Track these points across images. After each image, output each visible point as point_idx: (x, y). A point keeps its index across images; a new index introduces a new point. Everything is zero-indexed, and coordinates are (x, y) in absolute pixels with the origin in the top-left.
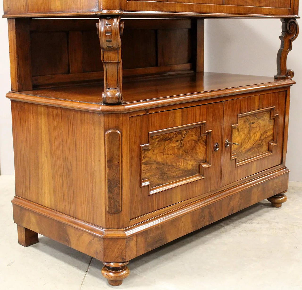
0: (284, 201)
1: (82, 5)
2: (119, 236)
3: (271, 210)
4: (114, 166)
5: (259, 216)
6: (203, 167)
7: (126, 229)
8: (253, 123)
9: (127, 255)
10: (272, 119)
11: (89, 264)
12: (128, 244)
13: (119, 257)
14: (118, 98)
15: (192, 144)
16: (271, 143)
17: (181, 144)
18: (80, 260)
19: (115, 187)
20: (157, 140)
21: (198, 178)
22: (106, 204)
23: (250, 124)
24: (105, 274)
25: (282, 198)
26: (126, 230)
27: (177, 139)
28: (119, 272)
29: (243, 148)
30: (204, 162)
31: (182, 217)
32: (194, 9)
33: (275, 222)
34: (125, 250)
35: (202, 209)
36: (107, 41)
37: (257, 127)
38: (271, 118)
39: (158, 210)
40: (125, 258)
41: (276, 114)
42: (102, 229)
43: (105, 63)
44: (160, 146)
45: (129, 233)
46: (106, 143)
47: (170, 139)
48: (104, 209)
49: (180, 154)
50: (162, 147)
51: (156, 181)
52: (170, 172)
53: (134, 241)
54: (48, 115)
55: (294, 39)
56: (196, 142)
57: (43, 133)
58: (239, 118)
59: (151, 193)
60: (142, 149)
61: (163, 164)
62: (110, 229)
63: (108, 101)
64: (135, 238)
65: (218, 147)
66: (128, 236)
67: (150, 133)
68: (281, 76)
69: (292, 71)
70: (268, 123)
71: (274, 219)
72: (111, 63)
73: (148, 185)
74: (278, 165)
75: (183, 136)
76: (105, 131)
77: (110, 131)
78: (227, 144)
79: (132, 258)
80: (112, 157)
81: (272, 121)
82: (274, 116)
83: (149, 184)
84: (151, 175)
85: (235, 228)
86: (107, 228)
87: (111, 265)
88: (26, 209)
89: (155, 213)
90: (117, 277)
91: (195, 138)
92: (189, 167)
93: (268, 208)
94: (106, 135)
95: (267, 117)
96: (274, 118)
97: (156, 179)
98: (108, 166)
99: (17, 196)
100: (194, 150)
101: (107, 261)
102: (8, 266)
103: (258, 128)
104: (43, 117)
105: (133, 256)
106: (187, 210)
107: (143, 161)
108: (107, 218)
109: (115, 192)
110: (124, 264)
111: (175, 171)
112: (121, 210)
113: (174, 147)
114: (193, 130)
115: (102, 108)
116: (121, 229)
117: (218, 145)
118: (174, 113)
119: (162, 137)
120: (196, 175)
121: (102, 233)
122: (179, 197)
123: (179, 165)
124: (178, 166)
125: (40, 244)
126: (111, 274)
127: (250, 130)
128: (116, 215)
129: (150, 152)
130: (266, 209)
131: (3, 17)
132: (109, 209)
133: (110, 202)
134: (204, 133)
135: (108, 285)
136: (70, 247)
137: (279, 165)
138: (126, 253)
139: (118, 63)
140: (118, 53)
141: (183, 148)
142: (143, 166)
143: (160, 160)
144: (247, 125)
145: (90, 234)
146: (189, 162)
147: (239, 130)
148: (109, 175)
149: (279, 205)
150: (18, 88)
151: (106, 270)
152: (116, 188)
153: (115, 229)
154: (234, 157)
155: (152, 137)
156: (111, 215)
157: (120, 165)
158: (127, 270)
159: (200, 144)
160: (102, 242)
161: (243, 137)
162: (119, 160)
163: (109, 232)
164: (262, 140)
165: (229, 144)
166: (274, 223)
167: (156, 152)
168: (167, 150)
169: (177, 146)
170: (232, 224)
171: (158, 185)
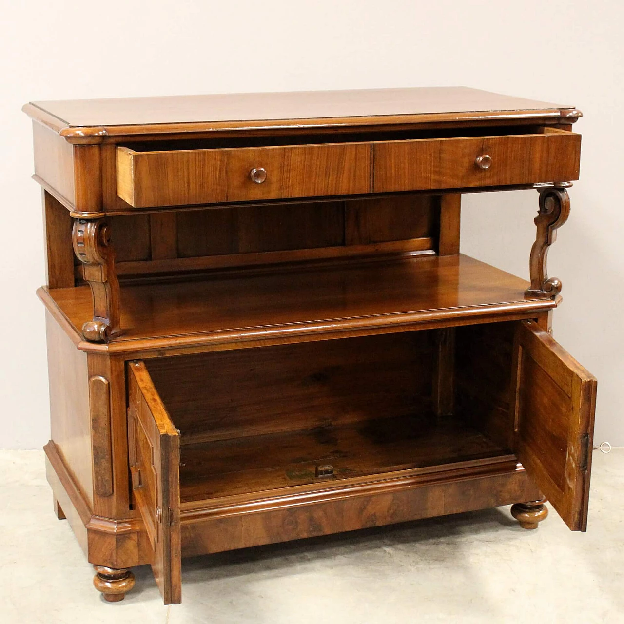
2: (106, 529)
4: (100, 429)
12: (119, 543)
13: (108, 561)
19: (102, 458)
31: (241, 519)
34: (115, 552)
35: (291, 511)
36: (81, 254)
40: (115, 563)
43: (89, 281)
46: (90, 393)
53: (134, 542)
62: (98, 517)
63: (87, 337)
64: (135, 538)
76: (90, 377)
77: (94, 379)
80: (97, 416)
86: (96, 515)
94: (90, 383)
98: (93, 427)
101: (94, 563)
112: (112, 492)
116: (113, 521)
121: (88, 522)
128: (106, 499)
133: (96, 478)
138: (116, 557)
140: (102, 270)
148: (94, 441)
152: (104, 460)
153: (106, 519)
156: (100, 497)
162: (106, 421)
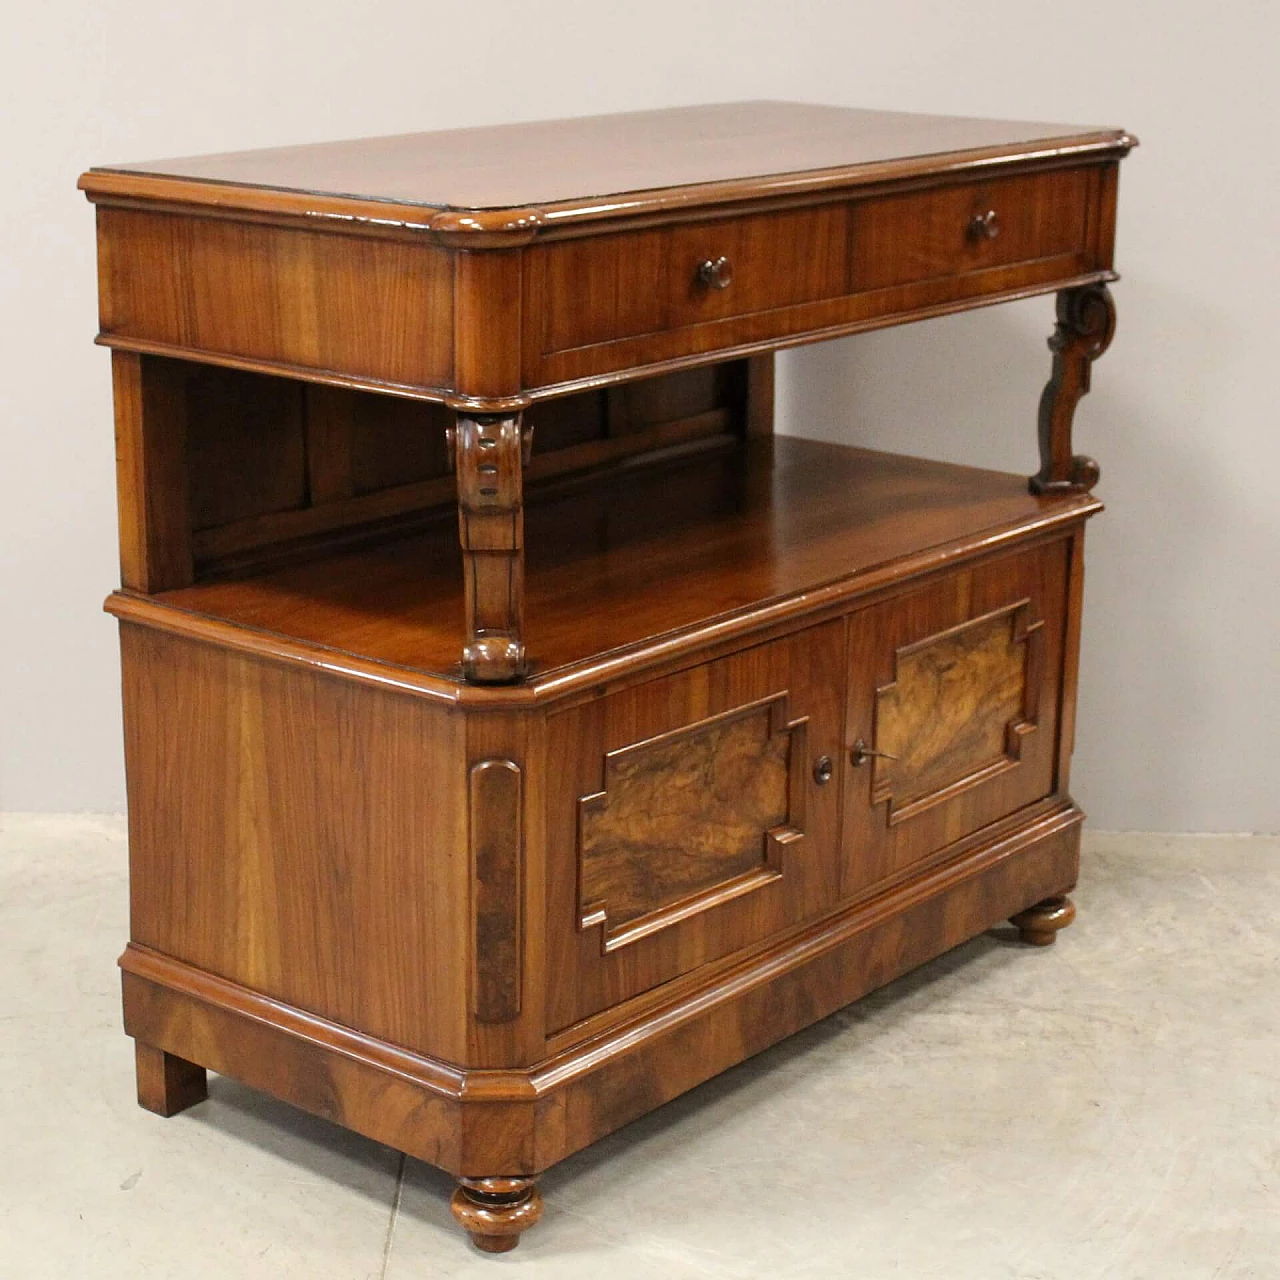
0: (1064, 922)
1: (397, 363)
2: (513, 1093)
3: (1016, 956)
4: (498, 876)
5: (975, 980)
6: (779, 843)
7: (533, 1069)
8: (949, 667)
9: (538, 1154)
10: (1019, 643)
11: (399, 1178)
12: (539, 1117)
13: (513, 1161)
14: (512, 663)
15: (740, 770)
16: (1016, 725)
17: (706, 775)
18: (365, 1162)
19: (500, 940)
20: (631, 771)
21: (762, 880)
22: (469, 993)
23: (940, 671)
24: (464, 1214)
25: (1056, 911)
26: (535, 1075)
27: (692, 760)
28: (509, 1209)
29: (914, 757)
30: (780, 825)
31: (708, 1017)
32: (751, 331)
33: (1028, 1007)
34: (530, 1138)
35: (776, 983)
36: (483, 492)
37: (963, 678)
38: (1016, 639)
39: (630, 999)
40: (530, 1163)
41: (1032, 624)
42: (456, 1073)
43: (472, 553)
44: (637, 792)
45: (541, 1084)
46: (473, 800)
47: (670, 764)
48: (464, 1008)
49: (704, 807)
50: (645, 795)
51: (627, 904)
52: (670, 871)
53: (560, 1108)
54: (264, 688)
55: (1097, 354)
56: (754, 761)
57: (243, 743)
58: (902, 658)
59: (612, 944)
60: (583, 809)
61: (649, 847)
62: (482, 1072)
63: (482, 674)
64: (562, 1099)
65: (827, 772)
66: (541, 1093)
67: (610, 755)
68: (1051, 485)
69: (1090, 464)
70: (1003, 656)
71: (1026, 993)
72: (492, 553)
73: (601, 925)
74: (1041, 799)
75: (714, 749)
76: (472, 763)
77: (485, 766)
78: (860, 755)
79: (552, 1163)
80: (493, 846)
81: (1020, 649)
82: (1024, 631)
83: (604, 918)
84: (612, 888)
85: (887, 1033)
86: (473, 1068)
87: (483, 1187)
88: (173, 992)
89: (623, 1009)
90: (505, 1224)
91: (752, 748)
92: (733, 847)
93: (1007, 949)
94: (473, 777)
95: (999, 638)
96: (1024, 636)
97: (625, 898)
98: (478, 873)
99: (135, 941)
100: (749, 789)
101: (474, 1175)
102: (123, 1188)
103: (969, 679)
104: (245, 692)
105: (555, 1156)
106: (727, 991)
107: (587, 846)
108: (474, 1037)
109: (499, 955)
110: (529, 1182)
111: (687, 866)
112: (518, 1010)
113: (684, 787)
114: (745, 723)
115: (464, 697)
116: (518, 1072)
117: (829, 763)
118: (687, 680)
119: (645, 762)
120: (756, 869)
121: (456, 1086)
122: (699, 952)
123: (701, 844)
124: (697, 849)
125: (212, 1104)
126: (483, 1214)
127: (939, 692)
128: (501, 1028)
129: (606, 814)
130: (1000, 953)
131: (98, 342)
132: (479, 1010)
133: (483, 984)
134: (781, 728)
135: (472, 1249)
136: (340, 1124)
137: (1046, 800)
138: (533, 1148)
139: (513, 553)
140: (514, 521)
141: (713, 787)
142: (586, 862)
143: (637, 835)
144: (931, 676)
145: (417, 1086)
146: (731, 830)
147: (902, 698)
148: (480, 904)
149: (1046, 938)
150: (147, 582)
151: (468, 1202)
152: (502, 942)
153: (500, 1071)
154: (881, 797)
155: (614, 767)
156: (485, 1027)
157: (518, 872)
158: (535, 1199)
159: (767, 767)
160: (458, 1115)
161: (914, 718)
162: (514, 855)
163: (480, 1082)
164: (983, 721)
165: (866, 755)
166: (1023, 1012)
167: (626, 810)
168: (660, 800)
169: (693, 782)
170: (877, 1018)
171: (632, 918)
